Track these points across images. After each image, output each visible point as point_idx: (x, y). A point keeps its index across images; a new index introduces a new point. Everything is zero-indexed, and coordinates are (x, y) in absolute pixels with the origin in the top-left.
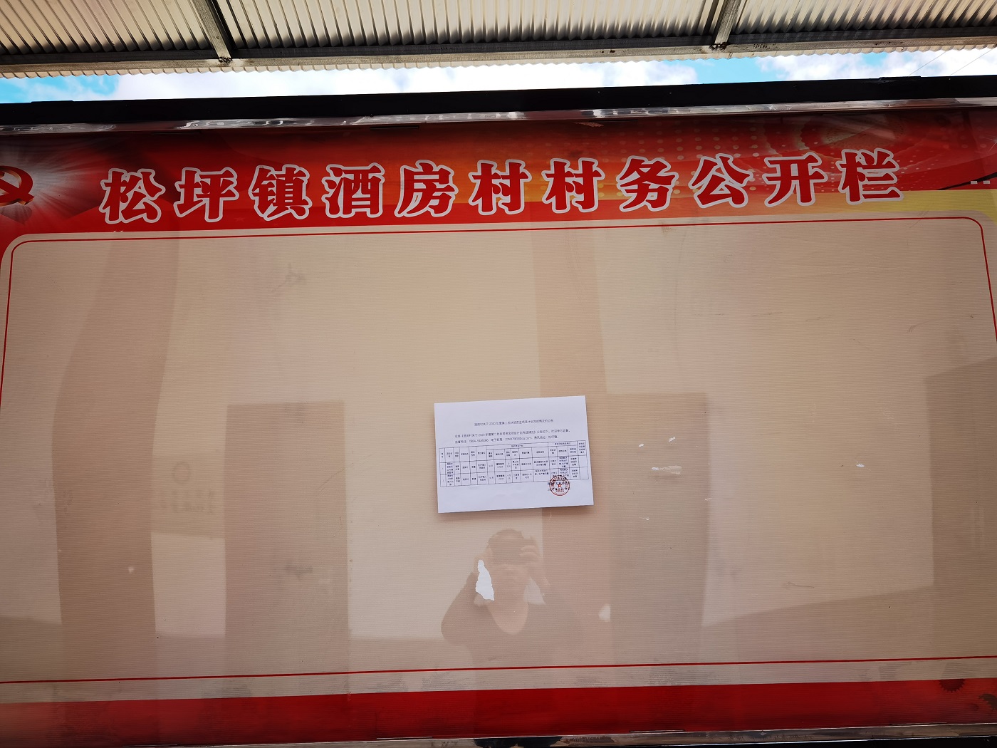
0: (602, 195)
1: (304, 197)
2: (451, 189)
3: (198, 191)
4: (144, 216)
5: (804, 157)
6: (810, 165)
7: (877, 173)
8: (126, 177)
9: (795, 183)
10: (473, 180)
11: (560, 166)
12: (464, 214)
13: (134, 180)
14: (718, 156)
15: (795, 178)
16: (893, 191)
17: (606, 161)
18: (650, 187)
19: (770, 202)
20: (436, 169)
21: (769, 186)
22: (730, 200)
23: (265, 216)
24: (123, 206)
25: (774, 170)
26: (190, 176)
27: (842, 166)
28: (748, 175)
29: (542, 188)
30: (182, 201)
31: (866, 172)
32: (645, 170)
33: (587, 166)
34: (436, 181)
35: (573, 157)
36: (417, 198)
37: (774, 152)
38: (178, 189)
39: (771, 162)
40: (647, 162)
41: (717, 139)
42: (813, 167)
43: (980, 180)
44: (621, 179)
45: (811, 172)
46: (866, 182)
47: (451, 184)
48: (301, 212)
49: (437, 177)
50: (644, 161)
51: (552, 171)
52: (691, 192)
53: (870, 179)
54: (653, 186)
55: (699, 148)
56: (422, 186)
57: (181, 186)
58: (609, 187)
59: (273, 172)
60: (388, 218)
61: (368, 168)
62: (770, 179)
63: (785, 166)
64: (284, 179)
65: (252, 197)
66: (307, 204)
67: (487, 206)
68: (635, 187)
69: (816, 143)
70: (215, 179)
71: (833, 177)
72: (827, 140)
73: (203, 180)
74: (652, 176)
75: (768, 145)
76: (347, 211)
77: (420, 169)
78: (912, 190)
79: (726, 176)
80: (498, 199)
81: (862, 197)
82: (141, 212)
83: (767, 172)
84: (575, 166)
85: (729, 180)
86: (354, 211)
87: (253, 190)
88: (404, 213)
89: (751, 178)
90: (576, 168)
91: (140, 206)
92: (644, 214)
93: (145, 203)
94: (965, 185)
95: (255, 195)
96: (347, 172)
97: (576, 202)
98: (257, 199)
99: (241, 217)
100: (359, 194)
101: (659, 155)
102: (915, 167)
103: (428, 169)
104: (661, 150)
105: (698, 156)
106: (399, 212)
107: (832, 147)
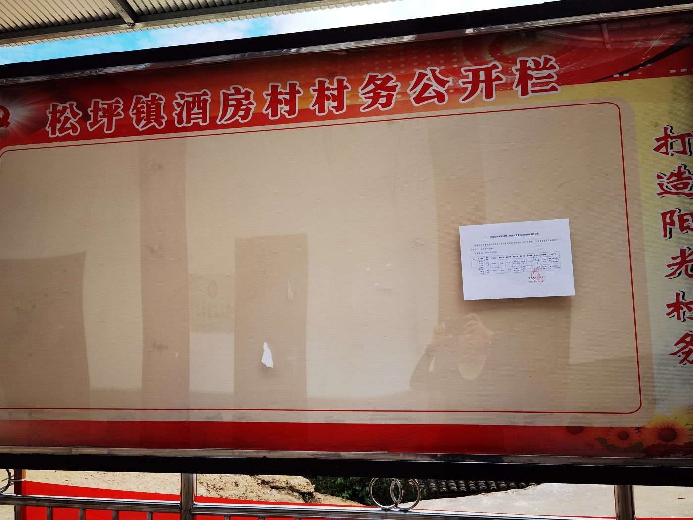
0: (349, 101)
1: (162, 114)
2: (252, 104)
3: (100, 114)
4: (70, 131)
5: (489, 66)
6: (493, 71)
7: (542, 73)
8: (60, 108)
9: (482, 85)
10: (266, 97)
11: (322, 84)
12: (260, 120)
13: (65, 109)
14: (428, 69)
15: (482, 81)
16: (553, 86)
17: (353, 77)
18: (381, 94)
19: (463, 100)
20: (243, 91)
21: (463, 88)
22: (435, 100)
23: (139, 128)
24: (59, 126)
25: (467, 77)
26: (96, 103)
27: (517, 70)
28: (449, 81)
29: (310, 99)
30: (91, 121)
31: (534, 74)
32: (378, 82)
33: (340, 82)
34: (242, 99)
35: (331, 76)
36: (231, 110)
37: (468, 63)
38: (89, 113)
39: (466, 71)
40: (380, 76)
41: (428, 57)
42: (495, 73)
43: (621, 74)
44: (362, 89)
45: (494, 76)
46: (534, 81)
47: (252, 100)
48: (160, 124)
49: (243, 96)
50: (378, 76)
51: (317, 87)
52: (409, 95)
53: (536, 79)
54: (384, 93)
55: (415, 64)
56: (234, 103)
57: (91, 111)
58: (354, 95)
59: (144, 99)
60: (213, 126)
61: (201, 93)
62: (464, 83)
63: (476, 73)
64: (150, 103)
65: (132, 116)
66: (164, 118)
67: (274, 114)
68: (371, 95)
69: (499, 55)
70: (110, 105)
71: (509, 79)
72: (507, 53)
73: (104, 106)
74: (383, 87)
75: (465, 59)
76: (188, 122)
77: (233, 92)
78: (567, 84)
79: (433, 83)
80: (282, 108)
81: (530, 92)
82: (68, 129)
83: (463, 78)
84: (331, 83)
85: (435, 86)
86: (192, 121)
87: (132, 111)
88: (223, 122)
89: (451, 84)
90: (332, 84)
91: (68, 125)
92: (377, 113)
93: (71, 123)
94: (609, 78)
95: (133, 114)
96: (188, 96)
97: (332, 107)
98: (134, 117)
99: (125, 130)
100: (195, 111)
101: (388, 71)
102: (571, 67)
103: (237, 91)
104: (390, 68)
105: (415, 70)
106: (220, 121)
107: (510, 57)
